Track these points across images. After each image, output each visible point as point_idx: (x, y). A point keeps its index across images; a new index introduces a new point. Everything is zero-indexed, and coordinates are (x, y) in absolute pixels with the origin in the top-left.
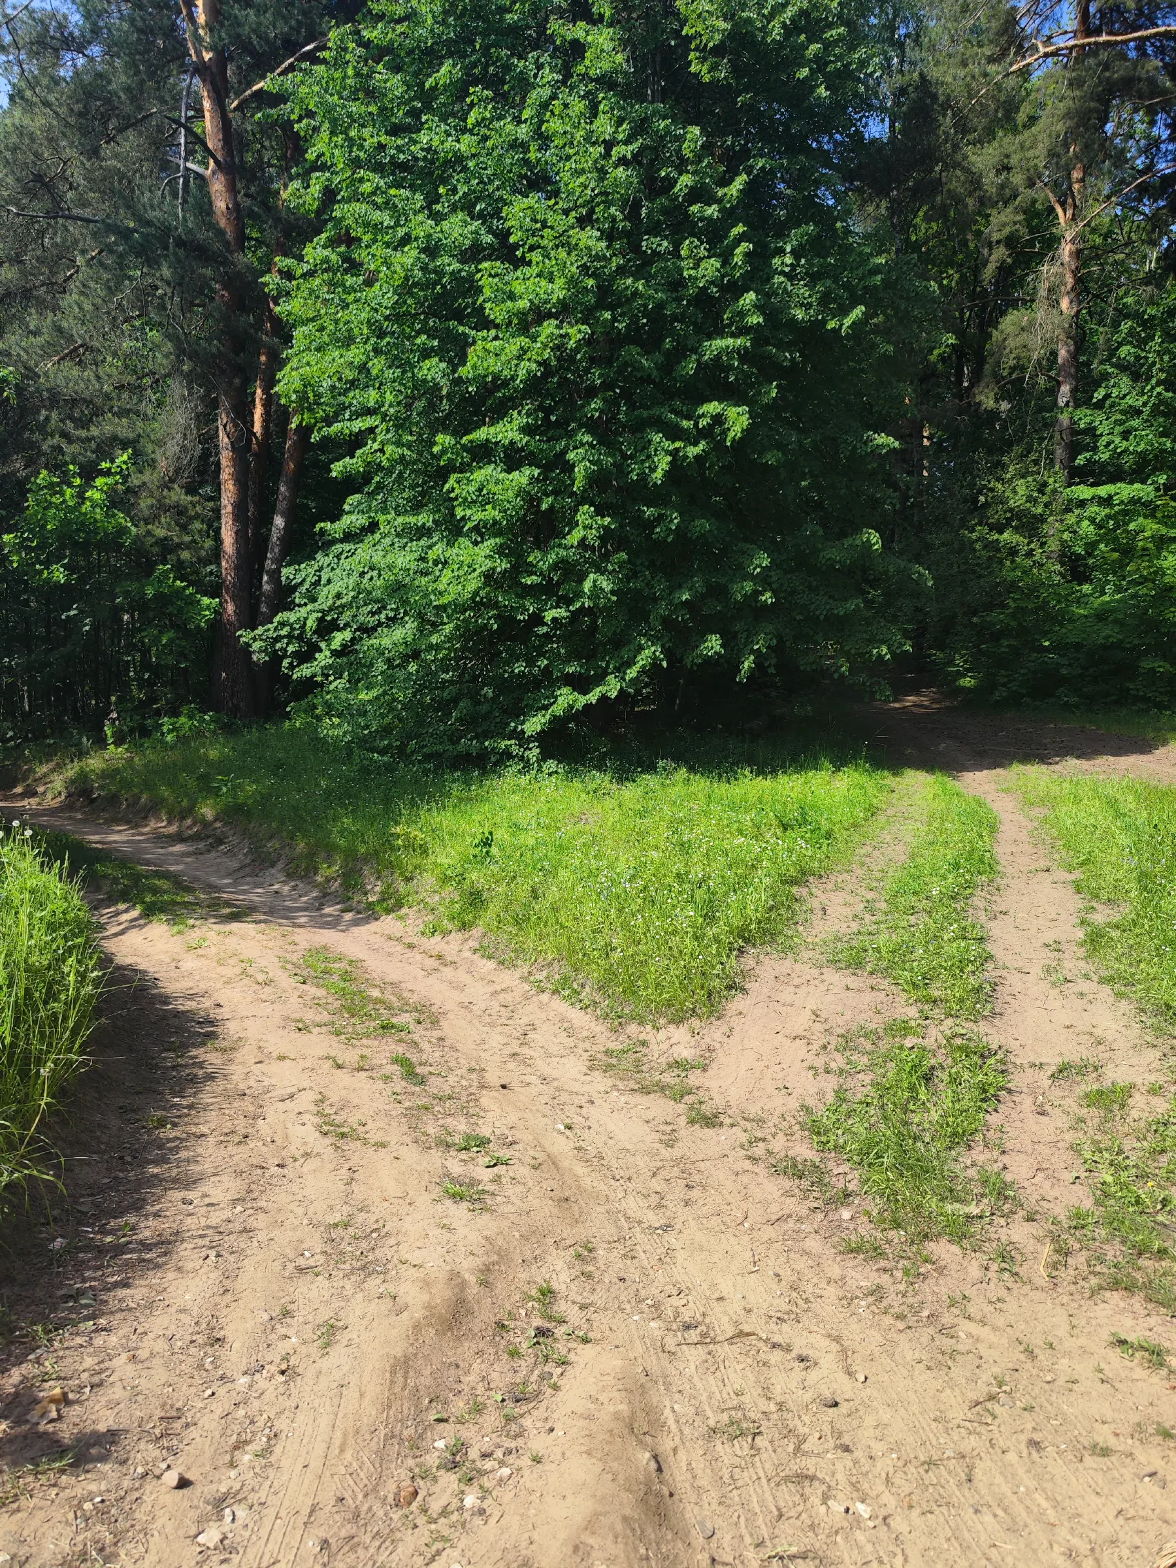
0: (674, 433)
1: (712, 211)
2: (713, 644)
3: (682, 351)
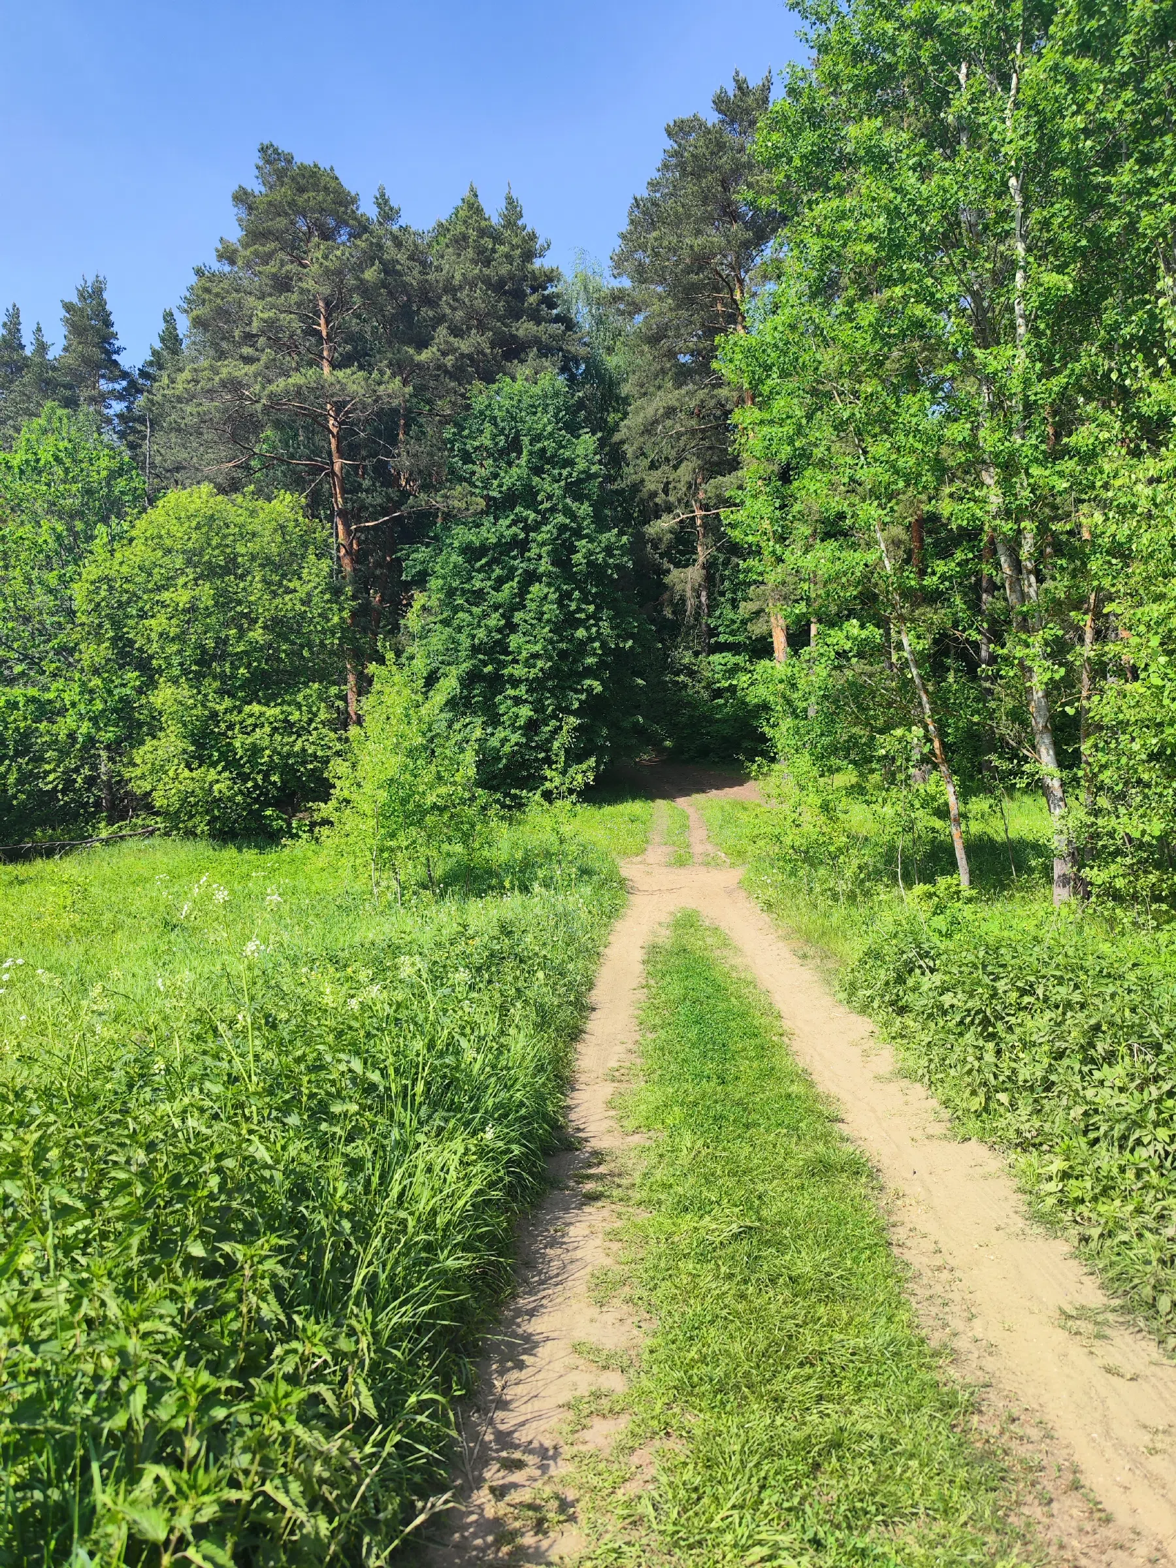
0: (577, 691)
1: (583, 616)
3: (575, 661)
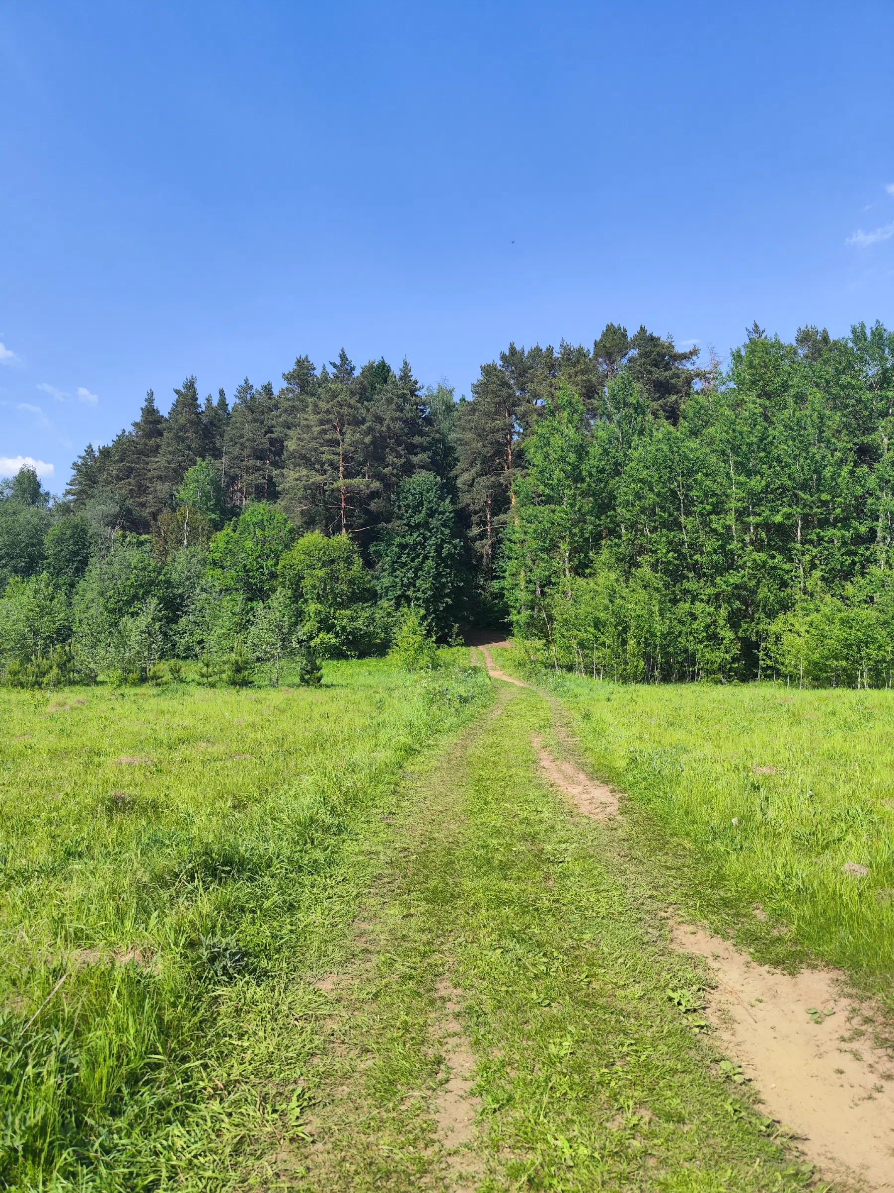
1: (445, 573)
3: (441, 591)
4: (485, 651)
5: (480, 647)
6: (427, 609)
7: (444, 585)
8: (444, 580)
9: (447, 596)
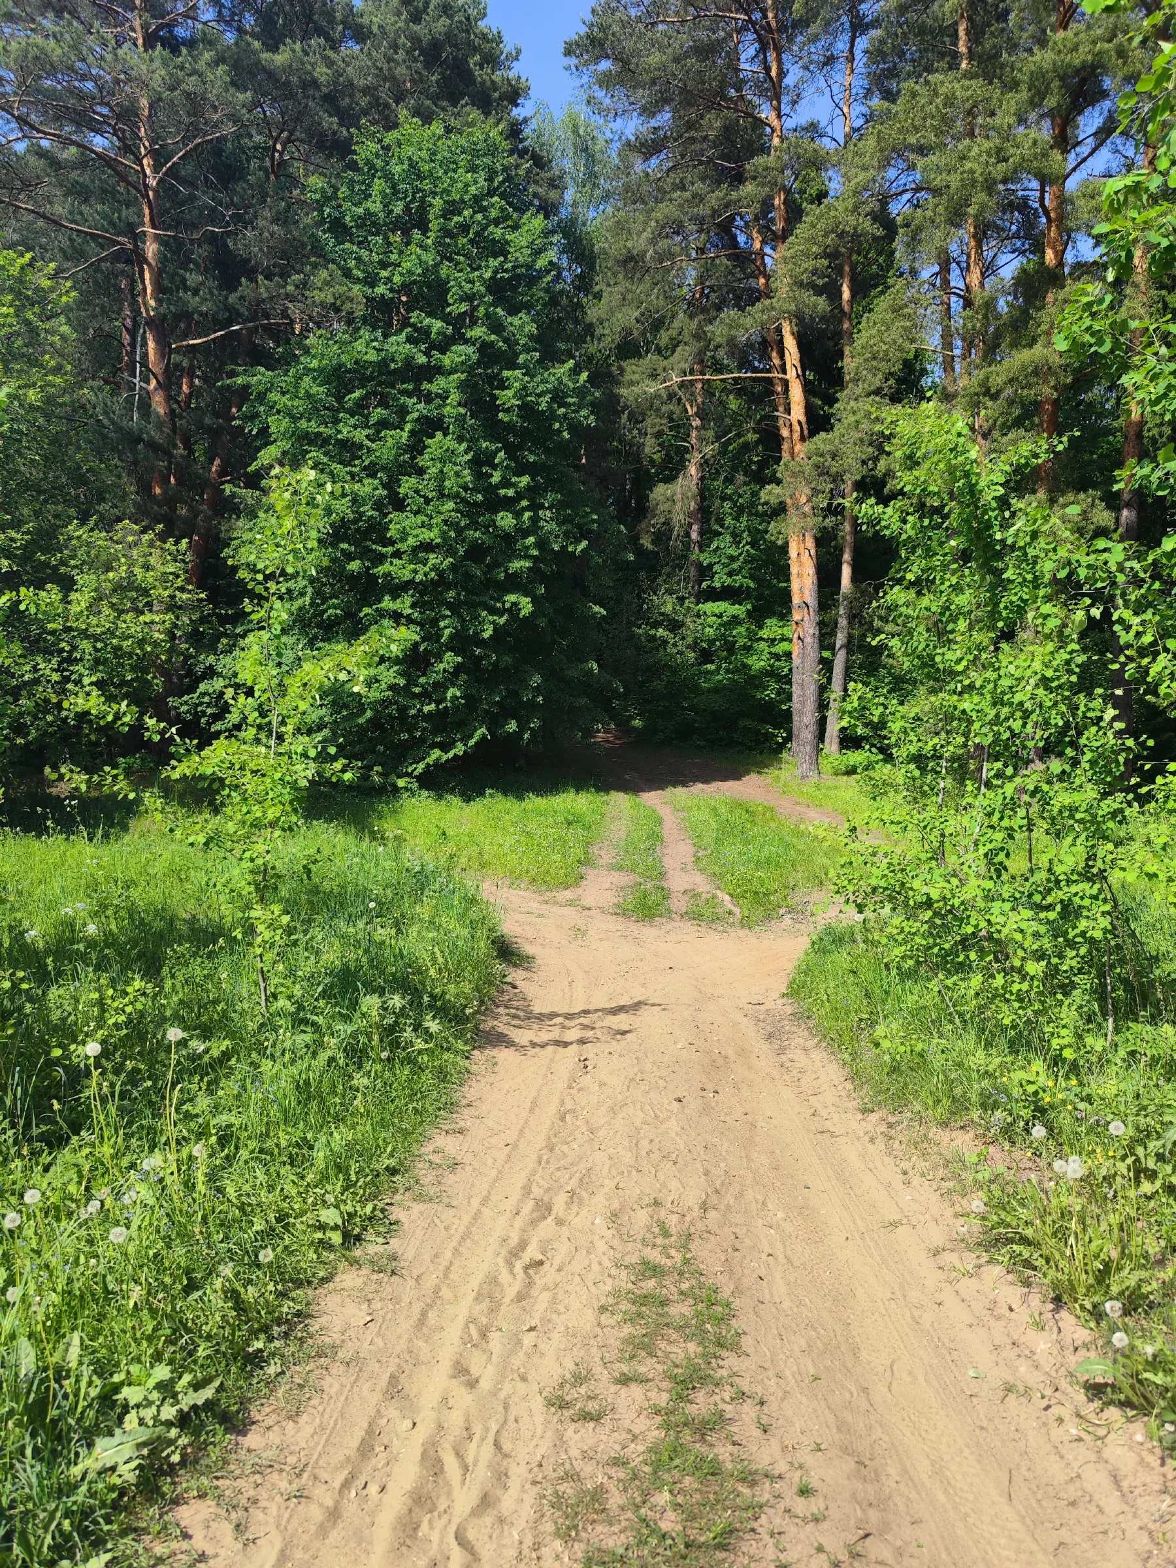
1: (511, 493)
2: (512, 726)
4: (665, 812)
5: (651, 798)
6: (430, 630)
7: (508, 542)
8: (505, 520)
9: (514, 583)
